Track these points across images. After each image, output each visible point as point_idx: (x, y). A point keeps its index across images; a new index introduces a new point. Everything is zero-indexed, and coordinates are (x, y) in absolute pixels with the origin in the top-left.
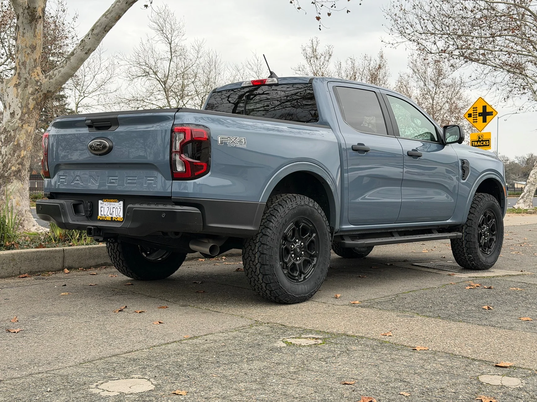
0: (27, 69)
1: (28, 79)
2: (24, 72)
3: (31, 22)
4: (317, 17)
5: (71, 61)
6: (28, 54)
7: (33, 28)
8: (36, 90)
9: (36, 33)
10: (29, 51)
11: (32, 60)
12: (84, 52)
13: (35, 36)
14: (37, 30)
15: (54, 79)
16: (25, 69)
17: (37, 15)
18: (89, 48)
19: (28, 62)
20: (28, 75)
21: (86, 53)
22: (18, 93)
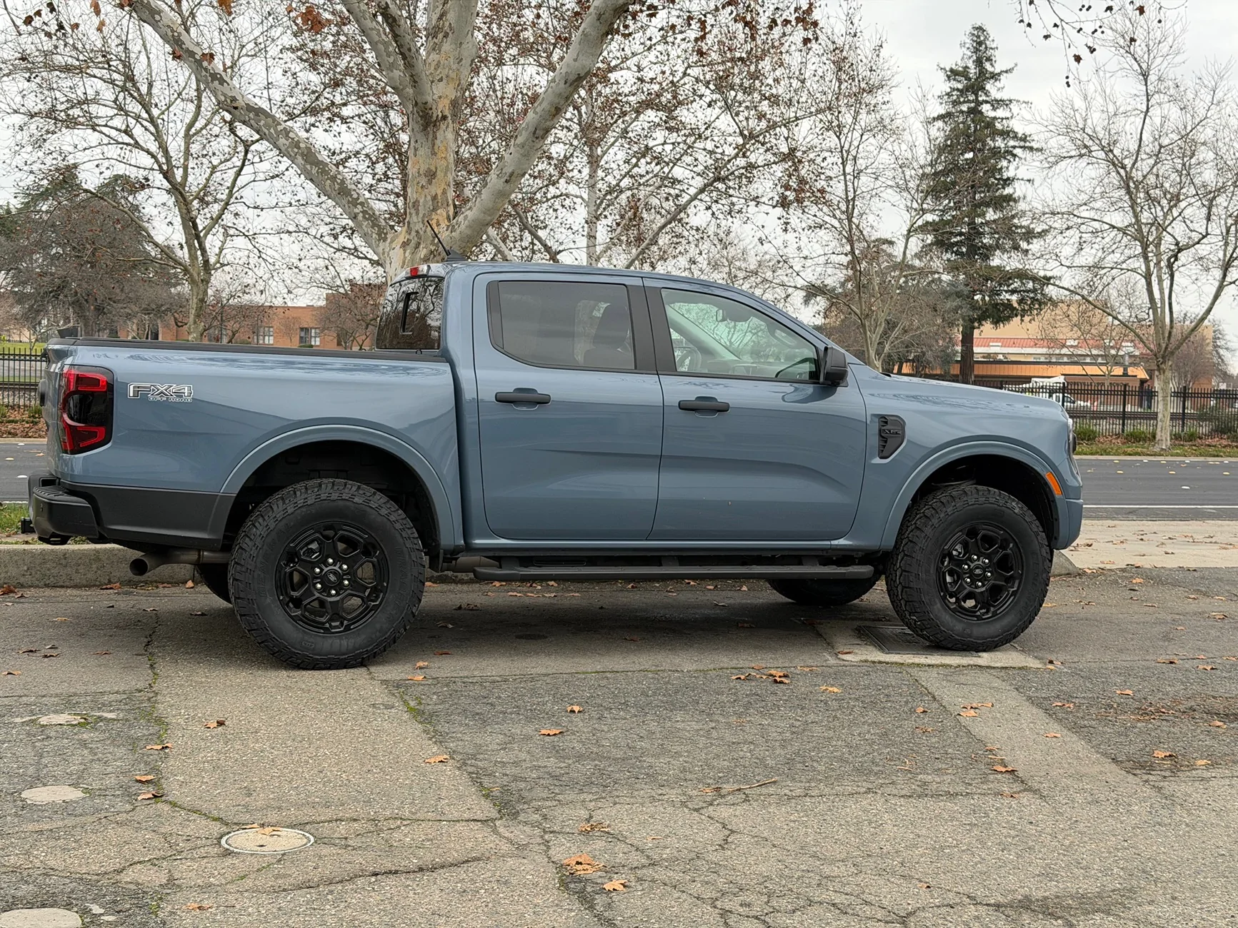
0: (421, 215)
1: (421, 233)
2: (415, 220)
3: (425, 128)
4: (1075, 56)
5: (483, 196)
6: (423, 187)
7: (430, 139)
8: (432, 252)
9: (436, 147)
10: (424, 181)
11: (429, 198)
12: (503, 180)
13: (434, 154)
14: (438, 142)
15: (458, 231)
16: (417, 214)
17: (435, 115)
18: (510, 170)
19: (421, 201)
20: (421, 225)
21: (507, 181)
22: (405, 258)
